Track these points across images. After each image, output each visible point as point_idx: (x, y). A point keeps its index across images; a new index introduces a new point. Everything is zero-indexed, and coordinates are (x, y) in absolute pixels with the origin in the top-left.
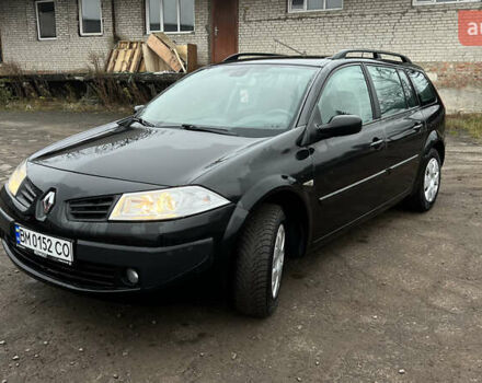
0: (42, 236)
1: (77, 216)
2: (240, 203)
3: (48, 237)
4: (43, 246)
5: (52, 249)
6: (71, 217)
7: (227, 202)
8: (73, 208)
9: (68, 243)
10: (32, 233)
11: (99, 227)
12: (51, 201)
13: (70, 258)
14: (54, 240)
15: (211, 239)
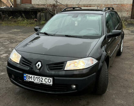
0: (38, 77)
1: (51, 69)
3: (41, 77)
4: (39, 80)
5: (43, 81)
7: (97, 61)
8: (49, 67)
9: (51, 78)
10: (33, 76)
12: (40, 65)
13: (51, 83)
14: (44, 78)
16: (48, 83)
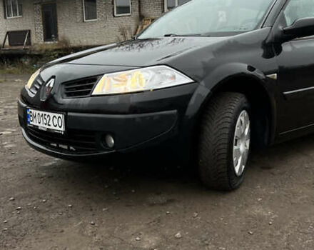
0: (44, 113)
1: (69, 95)
2: (202, 83)
3: (47, 113)
4: (45, 121)
5: (51, 123)
6: (65, 96)
7: (192, 81)
8: (67, 89)
9: (61, 116)
10: (37, 112)
11: (84, 101)
12: (51, 86)
13: (62, 129)
14: (52, 115)
15: (175, 111)
16: (58, 128)
